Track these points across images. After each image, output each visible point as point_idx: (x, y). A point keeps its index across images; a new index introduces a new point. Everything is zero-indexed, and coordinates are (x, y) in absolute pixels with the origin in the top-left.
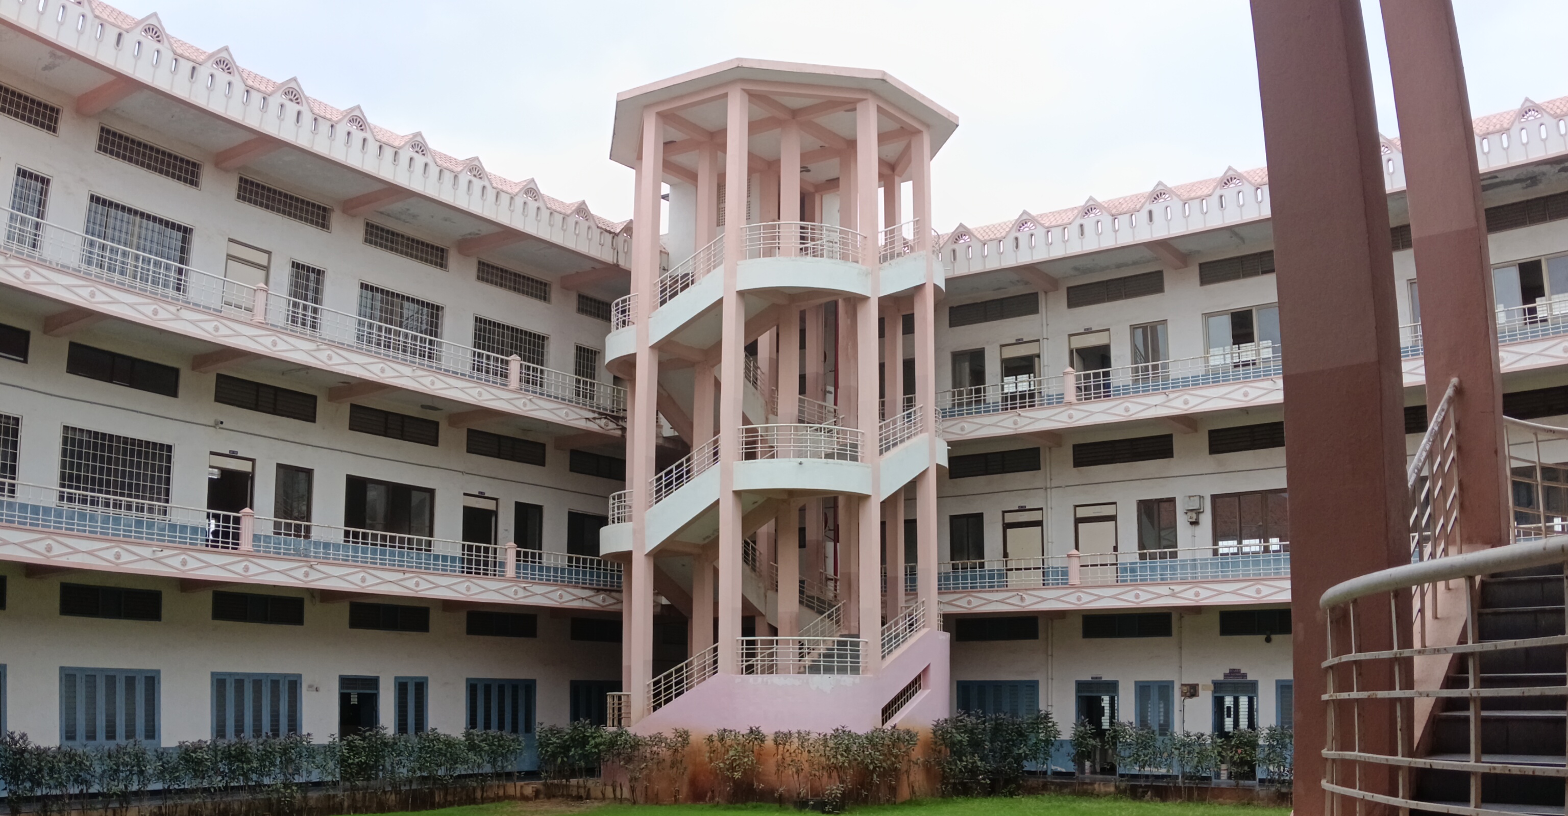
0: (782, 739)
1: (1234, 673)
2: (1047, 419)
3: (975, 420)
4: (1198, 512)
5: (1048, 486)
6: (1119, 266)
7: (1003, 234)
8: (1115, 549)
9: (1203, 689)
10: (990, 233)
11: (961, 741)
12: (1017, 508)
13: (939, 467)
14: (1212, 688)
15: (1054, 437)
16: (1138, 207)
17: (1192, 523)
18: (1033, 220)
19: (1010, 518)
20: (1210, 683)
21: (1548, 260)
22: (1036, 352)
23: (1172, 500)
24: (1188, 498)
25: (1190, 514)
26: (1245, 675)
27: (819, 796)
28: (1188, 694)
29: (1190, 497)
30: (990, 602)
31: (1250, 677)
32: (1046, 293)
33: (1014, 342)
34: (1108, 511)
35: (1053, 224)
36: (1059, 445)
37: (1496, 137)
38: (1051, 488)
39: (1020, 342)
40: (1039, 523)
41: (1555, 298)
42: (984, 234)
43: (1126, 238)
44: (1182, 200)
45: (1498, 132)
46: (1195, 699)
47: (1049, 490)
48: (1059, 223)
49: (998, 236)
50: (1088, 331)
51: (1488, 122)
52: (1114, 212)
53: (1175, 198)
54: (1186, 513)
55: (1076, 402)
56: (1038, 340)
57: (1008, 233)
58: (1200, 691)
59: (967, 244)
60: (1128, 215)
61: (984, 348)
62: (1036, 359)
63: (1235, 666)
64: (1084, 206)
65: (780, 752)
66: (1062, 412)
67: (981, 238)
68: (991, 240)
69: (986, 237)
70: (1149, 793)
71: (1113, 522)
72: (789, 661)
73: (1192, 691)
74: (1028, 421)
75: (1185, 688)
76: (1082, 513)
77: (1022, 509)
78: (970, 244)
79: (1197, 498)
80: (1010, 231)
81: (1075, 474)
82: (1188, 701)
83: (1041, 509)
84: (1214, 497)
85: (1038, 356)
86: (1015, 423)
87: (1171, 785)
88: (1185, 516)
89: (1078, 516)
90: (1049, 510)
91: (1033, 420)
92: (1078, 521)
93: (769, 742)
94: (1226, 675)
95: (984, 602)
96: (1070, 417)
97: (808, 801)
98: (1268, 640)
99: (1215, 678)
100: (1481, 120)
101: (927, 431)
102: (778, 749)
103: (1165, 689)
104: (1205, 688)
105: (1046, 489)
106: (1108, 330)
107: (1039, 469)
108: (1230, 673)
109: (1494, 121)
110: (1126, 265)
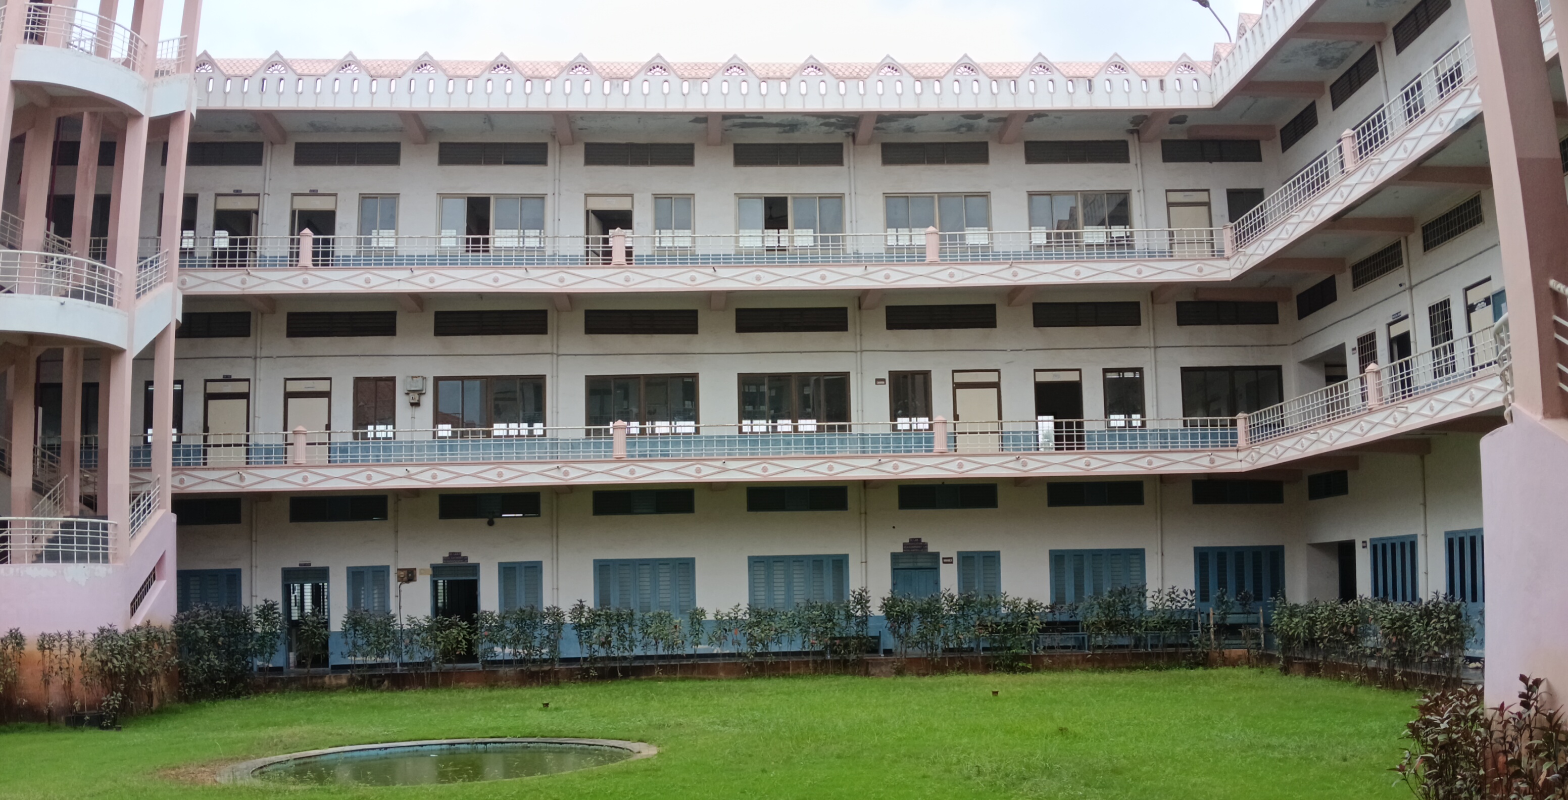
0: (46, 643)
1: (454, 556)
2: (280, 281)
3: (199, 274)
4: (421, 393)
5: (258, 355)
6: (355, 130)
7: (250, 72)
8: (328, 427)
9: (421, 574)
10: (234, 68)
11: (202, 638)
12: (221, 378)
13: (177, 321)
14: (431, 572)
15: (271, 302)
16: (400, 73)
17: (412, 404)
18: (285, 64)
19: (213, 388)
20: (428, 567)
21: (794, 198)
22: (255, 207)
23: (393, 379)
24: (410, 379)
25: (411, 395)
26: (466, 559)
27: (95, 709)
28: (405, 578)
29: (413, 377)
30: (205, 481)
31: (471, 561)
32: (272, 144)
33: (232, 192)
34: (323, 386)
35: (306, 72)
36: (273, 311)
37: (776, 83)
38: (261, 358)
39: (238, 193)
40: (245, 396)
41: (798, 232)
42: (228, 68)
43: (382, 103)
44: (447, 76)
45: (778, 79)
46: (412, 584)
47: (258, 360)
48: (313, 72)
49: (244, 72)
50: (314, 193)
51: (767, 68)
52: (373, 72)
53: (440, 72)
54: (407, 394)
55: (311, 266)
56: (258, 195)
57: (255, 72)
58: (418, 576)
59: (209, 75)
60: (388, 80)
61: (197, 195)
62: (254, 215)
63: (455, 550)
64: (341, 61)
65: (47, 659)
66: (296, 276)
67: (225, 71)
68: (236, 76)
69: (230, 72)
70: (386, 682)
71: (327, 399)
72: (24, 547)
73: (409, 576)
74: (258, 281)
75: (402, 573)
76: (293, 387)
77: (227, 379)
78: (212, 75)
79: (421, 379)
80: (259, 69)
81: (287, 345)
82: (405, 586)
83: (248, 380)
84: (437, 380)
85: (257, 212)
86: (243, 282)
87: (413, 672)
88: (407, 397)
89: (288, 390)
90: (258, 381)
91: (262, 281)
92: (288, 395)
93: (31, 646)
94: (445, 559)
95: (198, 481)
96: (305, 282)
97: (84, 716)
98: (491, 523)
99: (433, 562)
100: (760, 65)
101: (171, 281)
102: (44, 656)
103: (381, 573)
104: (423, 572)
105: (255, 358)
106: (335, 195)
107: (248, 335)
108: (450, 556)
109: (774, 68)
110: (363, 130)
